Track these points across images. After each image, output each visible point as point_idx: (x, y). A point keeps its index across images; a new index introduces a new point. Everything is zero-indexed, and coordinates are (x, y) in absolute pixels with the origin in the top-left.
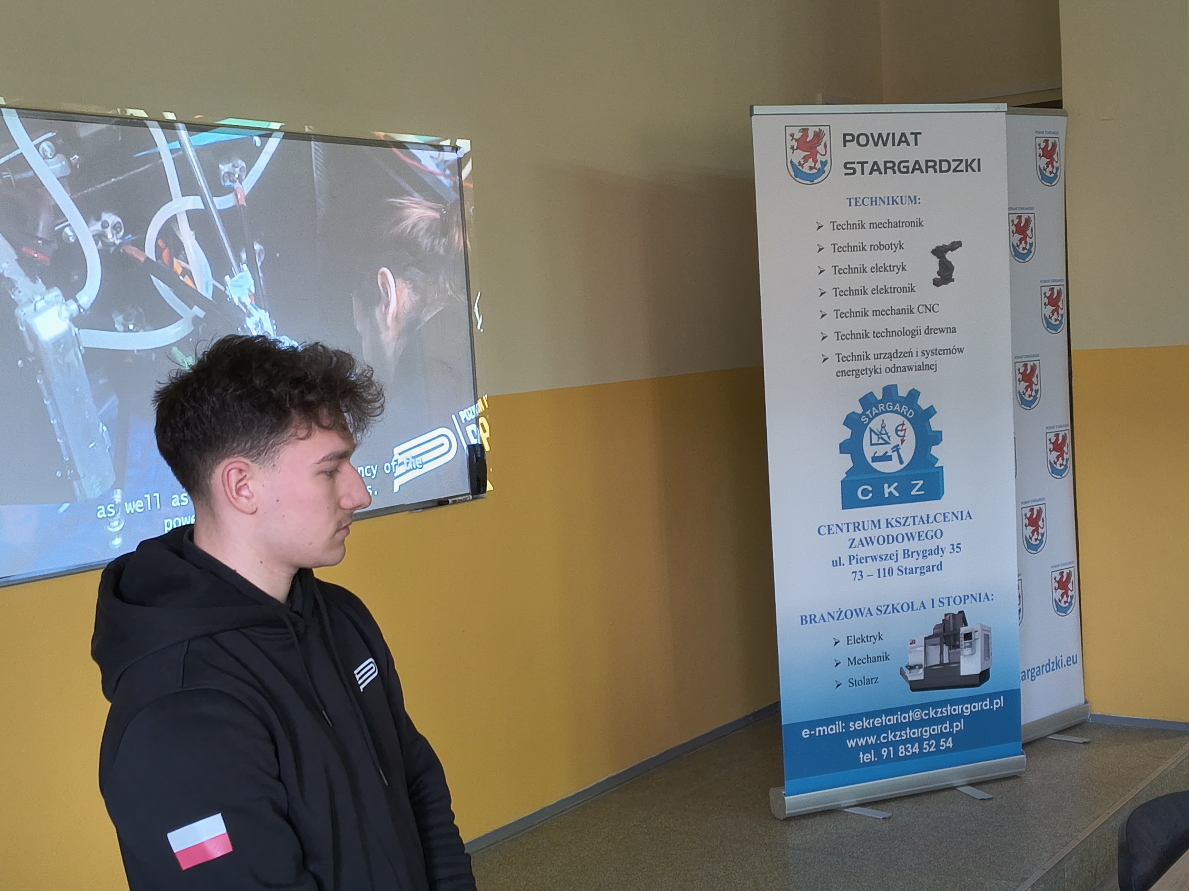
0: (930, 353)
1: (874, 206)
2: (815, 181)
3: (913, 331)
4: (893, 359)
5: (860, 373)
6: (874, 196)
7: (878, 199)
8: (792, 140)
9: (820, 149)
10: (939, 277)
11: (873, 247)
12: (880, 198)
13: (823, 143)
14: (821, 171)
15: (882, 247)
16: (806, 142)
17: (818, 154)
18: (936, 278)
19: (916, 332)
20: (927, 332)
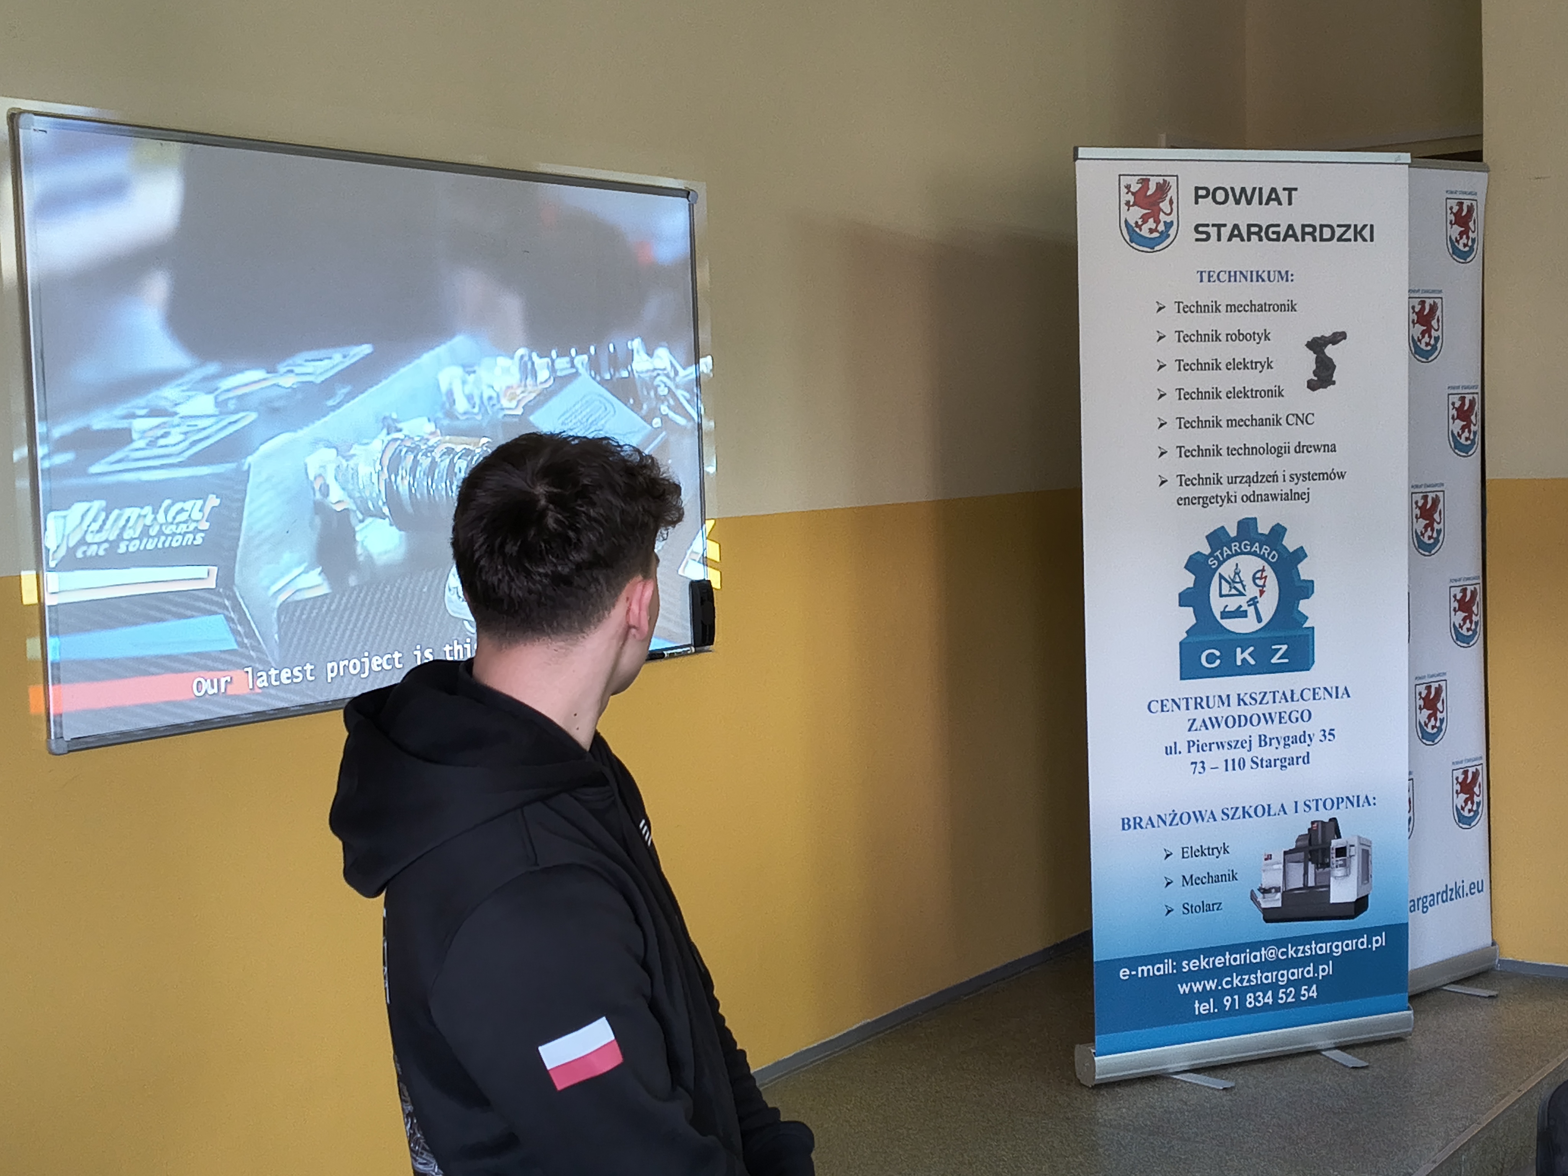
0: (1301, 478)
1: (1233, 283)
2: (1157, 248)
3: (1279, 449)
4: (1252, 484)
5: (1208, 502)
6: (1233, 269)
7: (1238, 273)
8: (1127, 193)
9: (1165, 206)
10: (1316, 378)
11: (1229, 337)
12: (1241, 273)
13: (1168, 199)
14: (1164, 235)
15: (1241, 337)
16: (1146, 196)
17: (1161, 213)
18: (1312, 379)
19: (1283, 449)
20: (1298, 450)
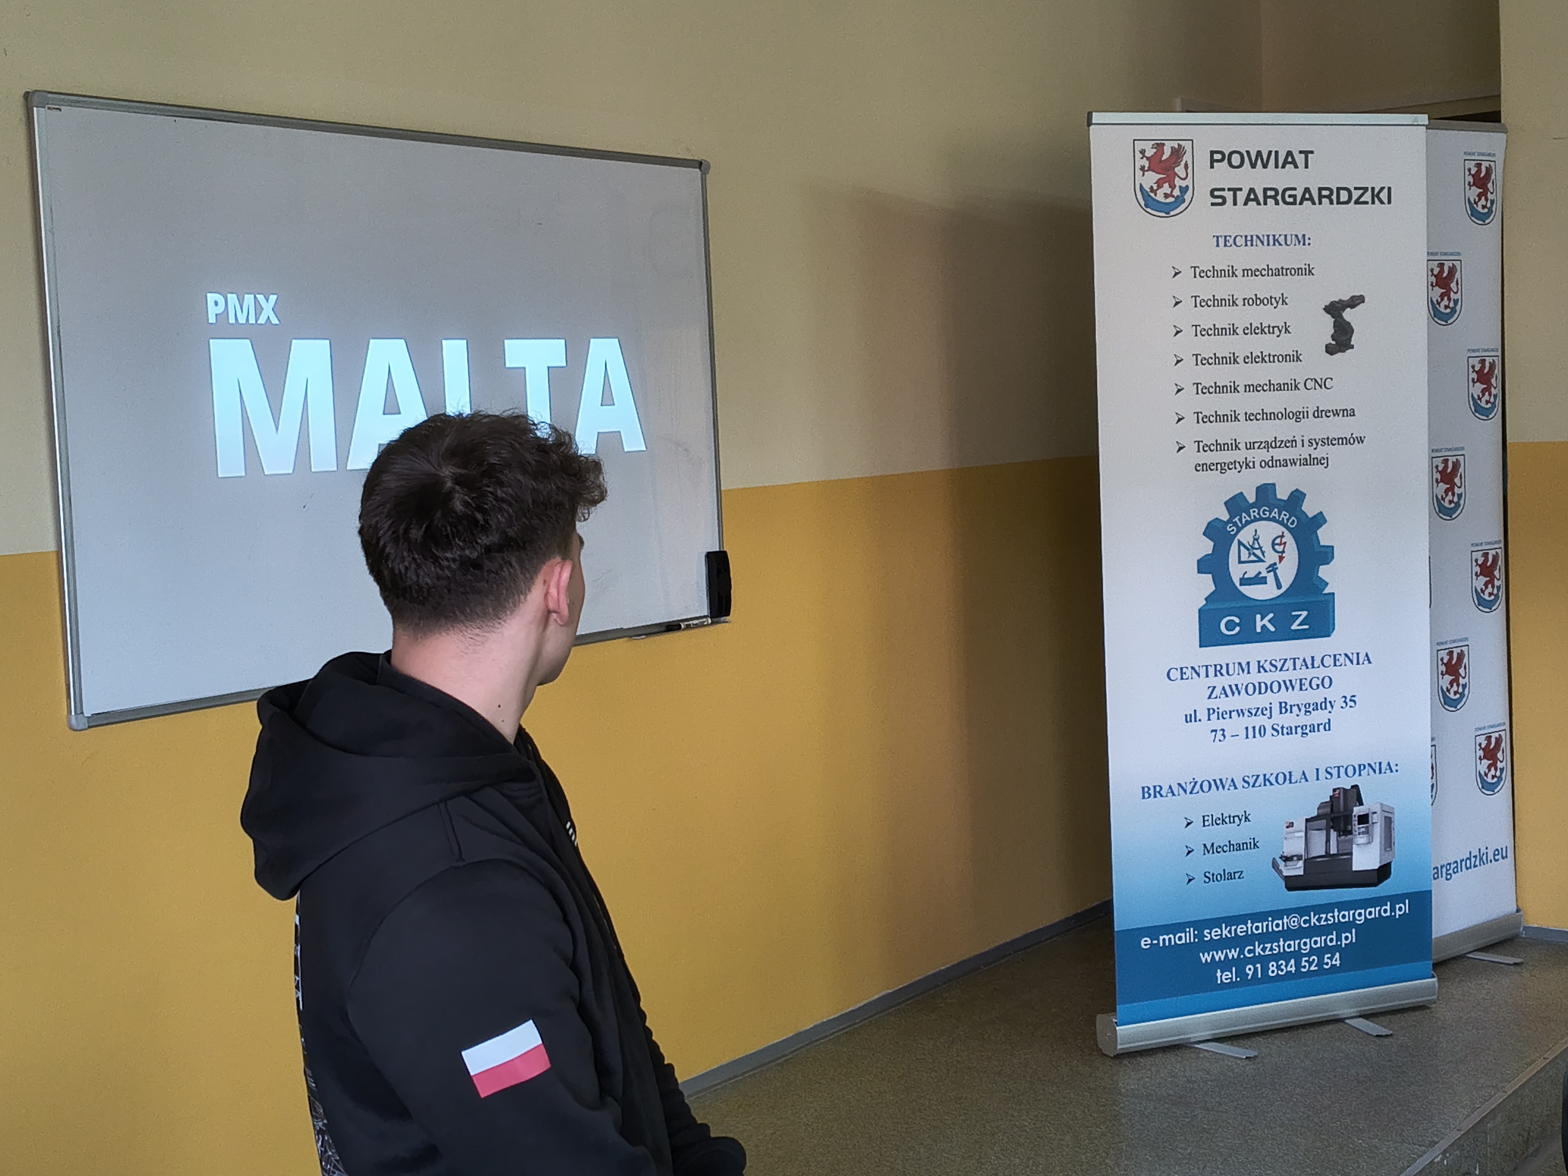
1: (1249, 248)
2: (1172, 213)
3: (1298, 414)
4: (1270, 449)
5: (1226, 468)
6: (1249, 234)
7: (1255, 238)
8: (1142, 158)
9: (1180, 170)
10: (1334, 343)
11: (1246, 301)
12: (1258, 237)
13: (1183, 163)
14: (1180, 200)
15: (1258, 302)
16: (1161, 161)
17: (1177, 177)
18: (1330, 344)
19: (1302, 414)
20: (1316, 415)
